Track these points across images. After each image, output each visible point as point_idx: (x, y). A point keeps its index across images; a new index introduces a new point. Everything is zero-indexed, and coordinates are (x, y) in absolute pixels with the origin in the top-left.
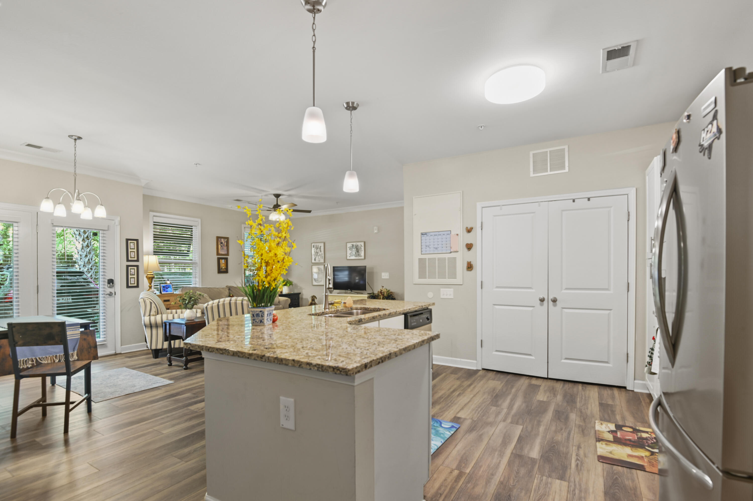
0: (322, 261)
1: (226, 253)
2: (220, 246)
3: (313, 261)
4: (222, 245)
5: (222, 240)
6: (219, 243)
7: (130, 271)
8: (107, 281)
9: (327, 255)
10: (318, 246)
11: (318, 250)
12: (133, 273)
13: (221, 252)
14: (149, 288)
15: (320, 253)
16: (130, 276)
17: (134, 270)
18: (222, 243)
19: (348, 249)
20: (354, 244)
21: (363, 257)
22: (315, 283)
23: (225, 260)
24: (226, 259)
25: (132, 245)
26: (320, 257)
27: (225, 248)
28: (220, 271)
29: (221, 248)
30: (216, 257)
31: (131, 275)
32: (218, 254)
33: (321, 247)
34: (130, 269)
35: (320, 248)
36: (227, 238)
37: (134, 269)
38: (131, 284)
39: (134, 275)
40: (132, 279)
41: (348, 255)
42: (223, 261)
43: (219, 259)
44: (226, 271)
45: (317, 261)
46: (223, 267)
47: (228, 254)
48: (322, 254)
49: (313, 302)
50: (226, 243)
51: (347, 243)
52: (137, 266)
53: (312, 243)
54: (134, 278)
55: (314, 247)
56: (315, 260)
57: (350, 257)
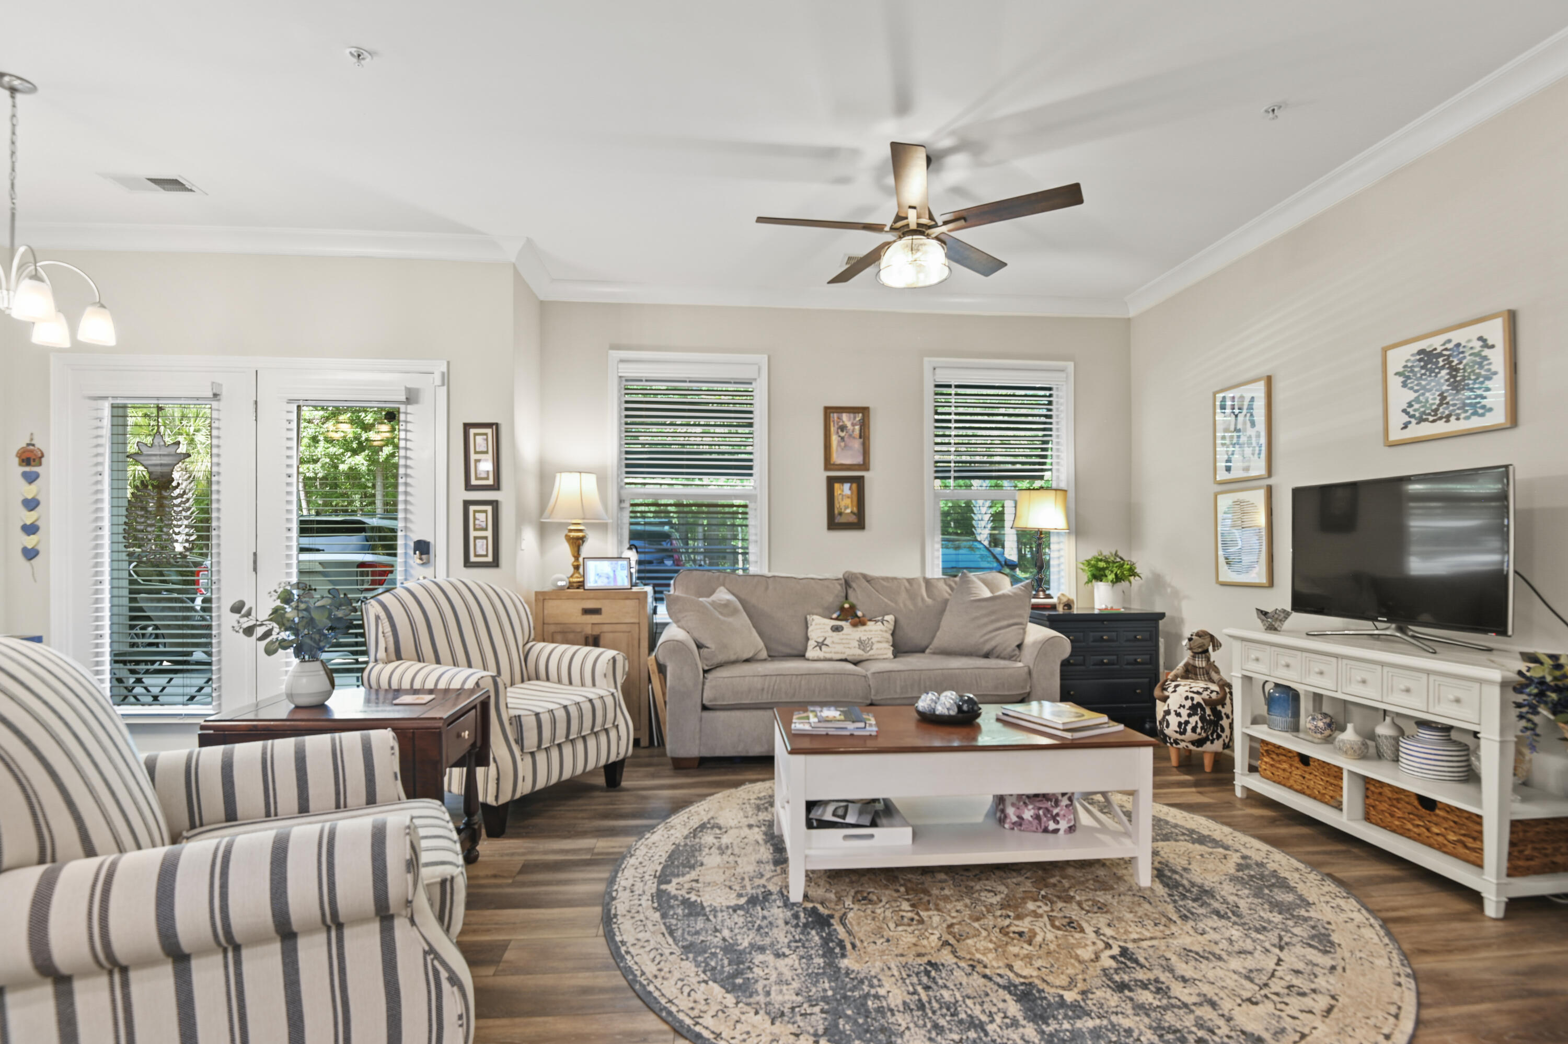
0: (1258, 468)
1: (859, 460)
2: (834, 439)
3: (1222, 475)
4: (842, 434)
5: (845, 417)
6: (833, 429)
7: (475, 519)
8: (412, 545)
9: (1282, 438)
10: (1242, 398)
11: (1241, 418)
12: (484, 525)
13: (839, 458)
14: (572, 570)
15: (1251, 432)
16: (473, 534)
17: (484, 515)
18: (843, 428)
19: (1395, 382)
20: (1436, 343)
21: (1498, 416)
22: (1227, 575)
23: (854, 486)
24: (859, 482)
25: (480, 441)
26: (1248, 451)
27: (857, 444)
28: (834, 523)
29: (839, 445)
30: (822, 476)
31: (475, 529)
32: (828, 464)
33: (1252, 399)
34: (475, 512)
35: (1250, 408)
36: (864, 411)
37: (486, 512)
38: (476, 556)
39: (486, 529)
40: (479, 542)
41: (1397, 418)
42: (845, 491)
43: (831, 481)
44: (858, 523)
45: (1236, 474)
46: (846, 508)
47: (865, 466)
48: (1258, 436)
49: (1200, 663)
50: (857, 428)
51: (1385, 351)
52: (495, 504)
53: (1215, 394)
54: (486, 538)
55: (1223, 407)
56: (1228, 469)
57: (1405, 426)
